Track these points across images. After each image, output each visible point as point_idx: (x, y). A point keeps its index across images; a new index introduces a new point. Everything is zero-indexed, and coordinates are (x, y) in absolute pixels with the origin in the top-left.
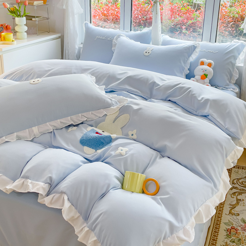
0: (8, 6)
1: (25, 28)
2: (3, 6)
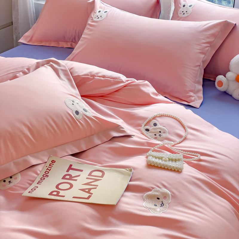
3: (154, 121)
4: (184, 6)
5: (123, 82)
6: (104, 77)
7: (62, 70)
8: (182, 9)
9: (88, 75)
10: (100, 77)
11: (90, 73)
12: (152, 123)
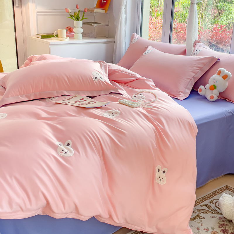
0: (70, 11)
1: (81, 30)
2: (65, 11)
3: (141, 93)
4: (196, 51)
5: (137, 77)
6: (126, 72)
7: (104, 65)
8: (195, 52)
9: (117, 70)
10: (124, 72)
11: (119, 69)
12: (139, 94)
